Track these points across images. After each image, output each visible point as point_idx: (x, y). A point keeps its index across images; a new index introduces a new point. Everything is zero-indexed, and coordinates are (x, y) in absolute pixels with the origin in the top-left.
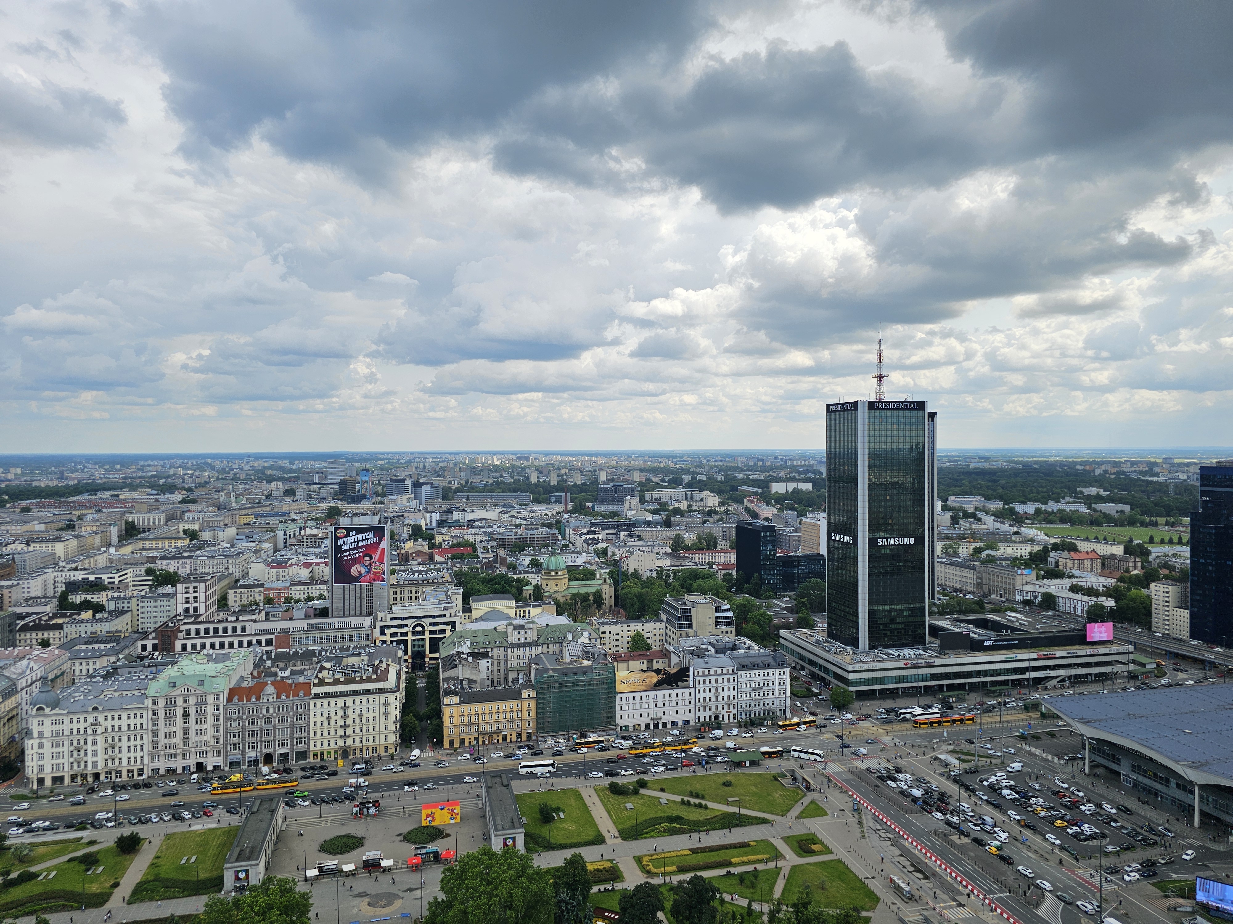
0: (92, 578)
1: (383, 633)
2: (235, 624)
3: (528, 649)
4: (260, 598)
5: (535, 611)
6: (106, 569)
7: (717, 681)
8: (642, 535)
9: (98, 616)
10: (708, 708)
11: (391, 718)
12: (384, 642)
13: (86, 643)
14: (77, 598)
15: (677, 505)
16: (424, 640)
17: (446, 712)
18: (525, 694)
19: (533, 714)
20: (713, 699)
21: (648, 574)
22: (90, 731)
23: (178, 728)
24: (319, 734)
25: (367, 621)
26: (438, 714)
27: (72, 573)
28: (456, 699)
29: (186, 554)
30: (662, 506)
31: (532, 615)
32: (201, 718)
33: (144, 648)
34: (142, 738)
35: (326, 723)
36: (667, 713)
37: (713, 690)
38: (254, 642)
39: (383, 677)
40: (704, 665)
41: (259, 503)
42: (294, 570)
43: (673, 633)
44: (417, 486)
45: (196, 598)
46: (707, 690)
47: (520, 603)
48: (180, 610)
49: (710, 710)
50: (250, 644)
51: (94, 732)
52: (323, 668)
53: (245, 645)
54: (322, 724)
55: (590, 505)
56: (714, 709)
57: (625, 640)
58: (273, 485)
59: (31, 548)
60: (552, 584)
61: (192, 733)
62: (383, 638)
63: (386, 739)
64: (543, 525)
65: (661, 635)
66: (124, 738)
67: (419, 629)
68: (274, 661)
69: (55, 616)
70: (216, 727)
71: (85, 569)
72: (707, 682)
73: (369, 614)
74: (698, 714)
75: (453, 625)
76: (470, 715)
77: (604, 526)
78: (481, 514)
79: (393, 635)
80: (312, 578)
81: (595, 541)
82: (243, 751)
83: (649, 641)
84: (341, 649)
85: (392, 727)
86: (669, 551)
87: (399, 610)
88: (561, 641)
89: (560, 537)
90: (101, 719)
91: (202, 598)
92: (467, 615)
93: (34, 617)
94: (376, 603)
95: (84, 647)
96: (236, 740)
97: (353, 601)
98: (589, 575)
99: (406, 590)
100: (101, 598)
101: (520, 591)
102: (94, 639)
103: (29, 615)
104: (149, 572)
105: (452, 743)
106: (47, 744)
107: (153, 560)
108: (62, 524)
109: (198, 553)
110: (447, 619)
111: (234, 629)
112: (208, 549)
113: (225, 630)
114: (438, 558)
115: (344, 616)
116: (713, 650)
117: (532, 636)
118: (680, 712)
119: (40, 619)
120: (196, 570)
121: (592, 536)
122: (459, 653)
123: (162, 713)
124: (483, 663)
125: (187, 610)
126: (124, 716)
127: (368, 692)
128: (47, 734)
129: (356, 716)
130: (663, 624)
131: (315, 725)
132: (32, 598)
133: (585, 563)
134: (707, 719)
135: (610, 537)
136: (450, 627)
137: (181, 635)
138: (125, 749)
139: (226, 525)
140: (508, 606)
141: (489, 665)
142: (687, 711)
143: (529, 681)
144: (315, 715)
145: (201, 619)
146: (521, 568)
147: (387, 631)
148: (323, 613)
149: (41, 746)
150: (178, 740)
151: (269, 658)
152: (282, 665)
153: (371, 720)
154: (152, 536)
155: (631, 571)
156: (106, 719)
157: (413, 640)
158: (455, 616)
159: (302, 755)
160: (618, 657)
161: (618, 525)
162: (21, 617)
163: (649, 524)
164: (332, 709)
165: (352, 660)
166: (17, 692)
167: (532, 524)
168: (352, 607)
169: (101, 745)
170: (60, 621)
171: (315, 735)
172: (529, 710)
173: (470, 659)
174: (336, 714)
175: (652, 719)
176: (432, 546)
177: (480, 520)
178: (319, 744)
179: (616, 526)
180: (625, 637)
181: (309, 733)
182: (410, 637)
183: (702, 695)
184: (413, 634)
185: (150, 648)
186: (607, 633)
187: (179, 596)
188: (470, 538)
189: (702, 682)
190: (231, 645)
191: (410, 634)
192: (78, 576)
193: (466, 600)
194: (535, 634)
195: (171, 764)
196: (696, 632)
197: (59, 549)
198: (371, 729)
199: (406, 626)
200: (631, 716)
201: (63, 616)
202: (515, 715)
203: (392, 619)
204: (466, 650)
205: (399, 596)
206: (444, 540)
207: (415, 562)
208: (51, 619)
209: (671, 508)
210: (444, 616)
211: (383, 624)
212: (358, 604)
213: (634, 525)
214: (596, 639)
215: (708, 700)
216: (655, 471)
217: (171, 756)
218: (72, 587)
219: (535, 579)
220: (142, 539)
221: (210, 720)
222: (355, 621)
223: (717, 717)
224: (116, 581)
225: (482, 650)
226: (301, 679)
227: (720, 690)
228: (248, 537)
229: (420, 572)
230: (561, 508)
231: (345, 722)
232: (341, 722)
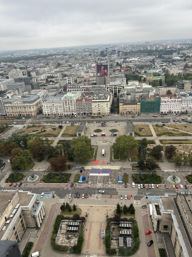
0: (51, 75)
1: (108, 89)
2: (77, 86)
3: (140, 93)
4: (83, 80)
5: (144, 84)
6: (54, 74)
7: (188, 102)
8: (176, 63)
9: (53, 83)
10: (184, 109)
11: (108, 107)
12: (108, 91)
13: (51, 89)
14: (49, 80)
15: (189, 55)
16: (117, 90)
17: (120, 107)
18: (138, 104)
19: (140, 108)
20: (186, 107)
21: (176, 74)
22: (52, 106)
23: (68, 106)
24: (94, 109)
25: (104, 86)
26: (118, 107)
27: (48, 74)
28: (122, 104)
29: (68, 70)
30: (184, 55)
31: (143, 85)
32: (72, 105)
33: (61, 90)
34: (62, 108)
35: (95, 107)
36: (173, 110)
37: (187, 105)
38: (82, 90)
39: (106, 98)
40: (185, 99)
41: (84, 57)
42: (90, 74)
43: (178, 90)
44: (119, 52)
45: (70, 80)
46: (185, 105)
47: (140, 82)
48: (67, 82)
49: (185, 109)
50: (81, 90)
51: (53, 106)
52: (94, 96)
53: (80, 90)
55: (163, 56)
56: (186, 109)
57: (165, 92)
58: (87, 53)
59: (41, 69)
60: (149, 77)
61: (70, 107)
62: (108, 90)
63: (107, 112)
64: (149, 62)
65: (175, 91)
66: (59, 108)
67: (115, 88)
68: (85, 94)
69: (46, 83)
70: (75, 107)
71: (50, 73)
72: (185, 103)
73: (105, 84)
74: (182, 110)
75: (123, 87)
76: (125, 108)
77: (165, 62)
78: (133, 59)
79: (110, 89)
80: (94, 76)
81: (162, 66)
82: (80, 112)
83: (172, 92)
84: (99, 92)
85: (108, 109)
86: (183, 68)
87: (111, 83)
88: (149, 92)
89: (153, 65)
90: (54, 104)
91: (71, 80)
92: (127, 85)
93: (42, 83)
94: (106, 82)
95: (51, 90)
96: (78, 110)
97: (101, 81)
98: (159, 75)
99: (114, 79)
100: (53, 79)
101: (141, 79)
102: (53, 88)
103: (41, 83)
104: (62, 74)
105: (121, 113)
106: (46, 108)
107: (62, 71)
108: (46, 64)
109: (71, 70)
110: (122, 86)
111: (78, 87)
112: (73, 69)
113: (76, 87)
114: (122, 71)
115: (100, 85)
116: (189, 95)
117: (141, 90)
118: (177, 109)
119: (43, 84)
120: (71, 74)
121: (162, 64)
122: (124, 94)
123: (64, 104)
124: (129, 96)
125: (69, 82)
126: (58, 104)
127: (103, 102)
128: (46, 106)
129: (101, 106)
130: (176, 88)
131: (93, 108)
132: (41, 79)
133: (159, 72)
134: (184, 112)
135: (167, 65)
136: (122, 87)
137: (68, 88)
138: (59, 110)
139: (77, 63)
140: (137, 83)
141: (131, 97)
142: (179, 109)
143: (139, 101)
144: (93, 106)
145: (72, 84)
146: (142, 73)
147: (109, 88)
148: (95, 84)
149: (45, 108)
150: (68, 109)
151: (84, 93)
152: (87, 95)
153: (104, 107)
154: (62, 66)
155: (171, 73)
156: (55, 104)
157: (114, 90)
158: (124, 85)
159: (91, 114)
160: (163, 96)
161: (170, 61)
162: (40, 83)
163: (179, 60)
164: (96, 105)
165: (101, 95)
166: (40, 98)
167: (146, 61)
168: (101, 83)
169: (55, 109)
170: (47, 84)
172: (139, 107)
173: (126, 95)
175: (169, 111)
176: (121, 68)
177: (133, 61)
178: (94, 111)
179: (169, 62)
180: (165, 91)
181: (92, 109)
182: (113, 90)
183: (183, 106)
184: (114, 89)
185: (62, 90)
186: (161, 90)
187: (67, 79)
188: (130, 66)
189: (184, 103)
190: (77, 90)
191: (113, 89)
192: (49, 75)
193: (127, 81)
194: (142, 90)
195: (67, 113)
196: (185, 90)
197: (46, 69)
198: (104, 109)
199: (113, 87)
200: (164, 110)
201: (47, 83)
202: (135, 108)
203: (110, 85)
204: (125, 93)
205: (112, 80)
206: (124, 66)
207: (116, 72)
208: (45, 84)
209: (187, 55)
210: (121, 85)
211: (108, 87)
212: (102, 82)
213: (174, 61)
214: (158, 91)
215: (185, 107)
216: (184, 44)
217: (67, 112)
218: (49, 77)
219: (144, 76)
220: (61, 67)
221: (73, 105)
222: (102, 86)
223: (187, 111)
224: (56, 76)
225: (129, 93)
226: (90, 98)
227: (188, 105)
228: (81, 66)
229: (117, 74)
230: (155, 57)
231: (99, 108)
232: (98, 108)
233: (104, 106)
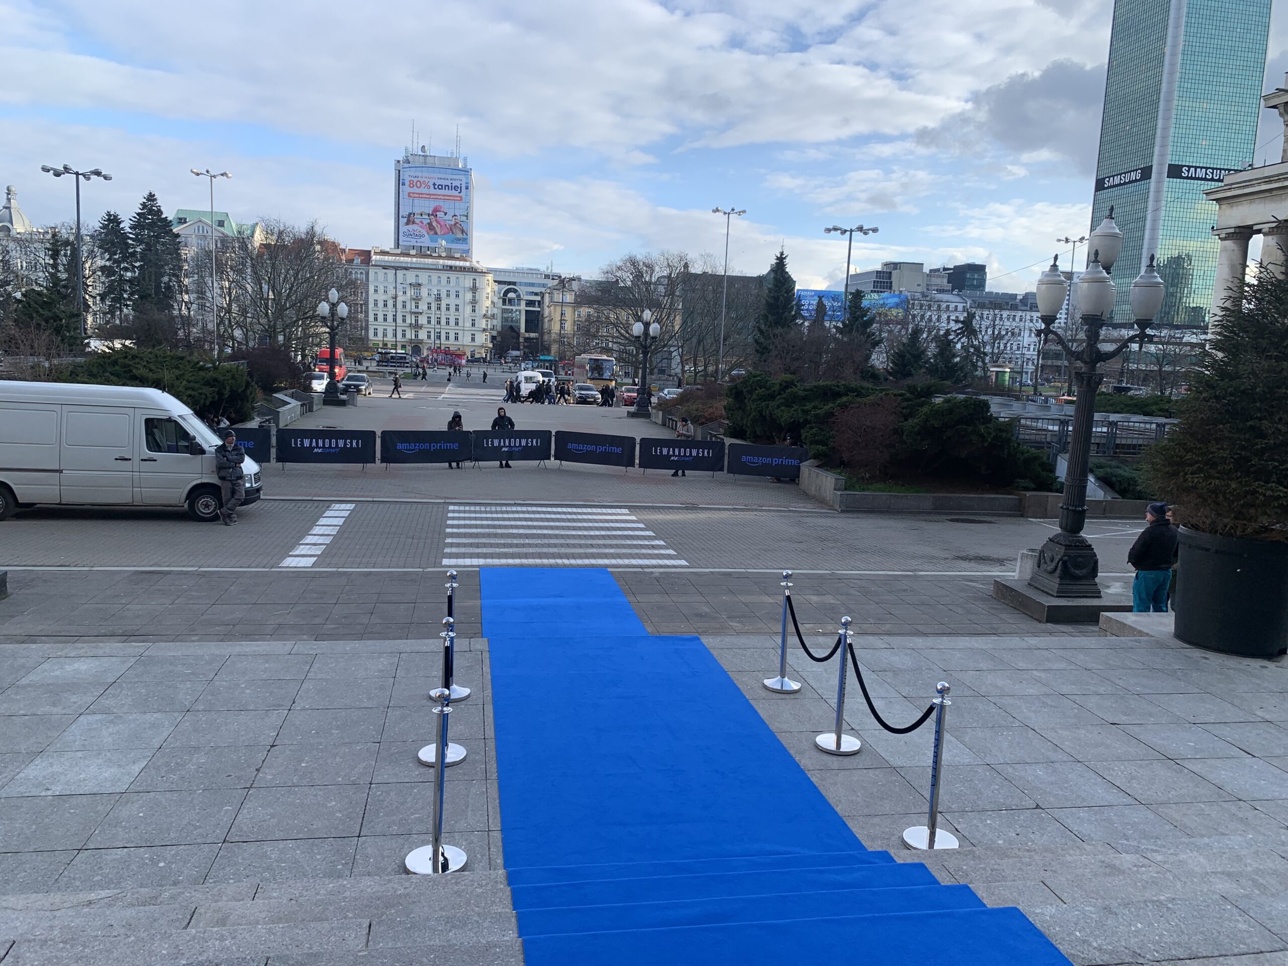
11: (481, 311)
24: (380, 318)
35: (390, 304)
54: (385, 305)
63: (473, 339)
85: (481, 324)
127: (447, 269)
129: (432, 299)
131: (376, 305)
144: (376, 291)
153: (452, 308)
164: (400, 284)
171: (376, 319)
174: (405, 293)
178: (380, 332)
181: (367, 316)
198: (452, 322)
231: (417, 307)
232: (411, 306)
233: (453, 295)
